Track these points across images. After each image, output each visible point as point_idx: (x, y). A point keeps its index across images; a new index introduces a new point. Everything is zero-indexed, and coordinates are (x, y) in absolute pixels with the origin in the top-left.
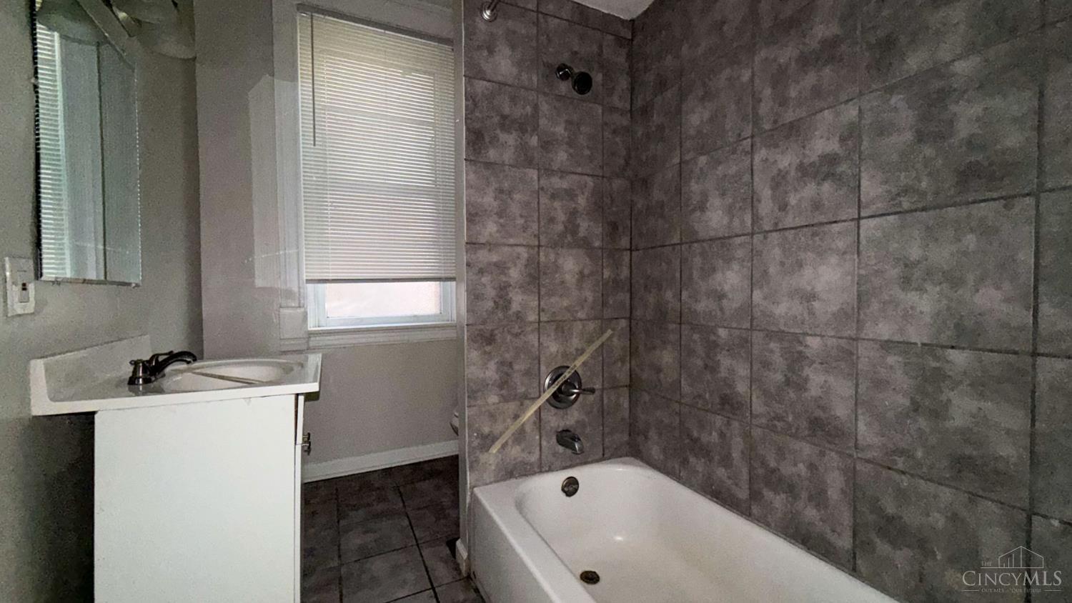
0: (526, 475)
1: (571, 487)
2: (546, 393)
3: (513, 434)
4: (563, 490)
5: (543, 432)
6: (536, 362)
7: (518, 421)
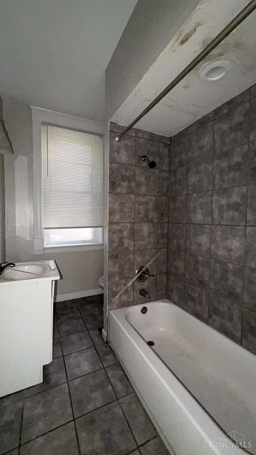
0: (128, 306)
1: (144, 310)
2: (136, 276)
3: (124, 291)
4: (141, 312)
5: (135, 291)
6: (133, 265)
7: (126, 286)
